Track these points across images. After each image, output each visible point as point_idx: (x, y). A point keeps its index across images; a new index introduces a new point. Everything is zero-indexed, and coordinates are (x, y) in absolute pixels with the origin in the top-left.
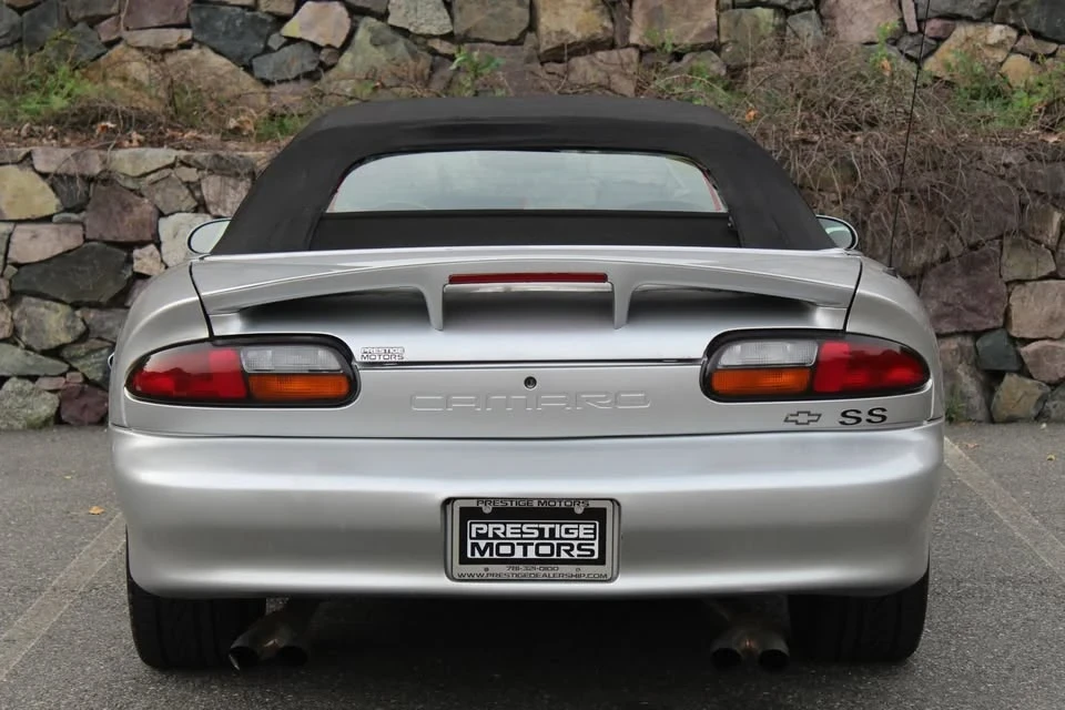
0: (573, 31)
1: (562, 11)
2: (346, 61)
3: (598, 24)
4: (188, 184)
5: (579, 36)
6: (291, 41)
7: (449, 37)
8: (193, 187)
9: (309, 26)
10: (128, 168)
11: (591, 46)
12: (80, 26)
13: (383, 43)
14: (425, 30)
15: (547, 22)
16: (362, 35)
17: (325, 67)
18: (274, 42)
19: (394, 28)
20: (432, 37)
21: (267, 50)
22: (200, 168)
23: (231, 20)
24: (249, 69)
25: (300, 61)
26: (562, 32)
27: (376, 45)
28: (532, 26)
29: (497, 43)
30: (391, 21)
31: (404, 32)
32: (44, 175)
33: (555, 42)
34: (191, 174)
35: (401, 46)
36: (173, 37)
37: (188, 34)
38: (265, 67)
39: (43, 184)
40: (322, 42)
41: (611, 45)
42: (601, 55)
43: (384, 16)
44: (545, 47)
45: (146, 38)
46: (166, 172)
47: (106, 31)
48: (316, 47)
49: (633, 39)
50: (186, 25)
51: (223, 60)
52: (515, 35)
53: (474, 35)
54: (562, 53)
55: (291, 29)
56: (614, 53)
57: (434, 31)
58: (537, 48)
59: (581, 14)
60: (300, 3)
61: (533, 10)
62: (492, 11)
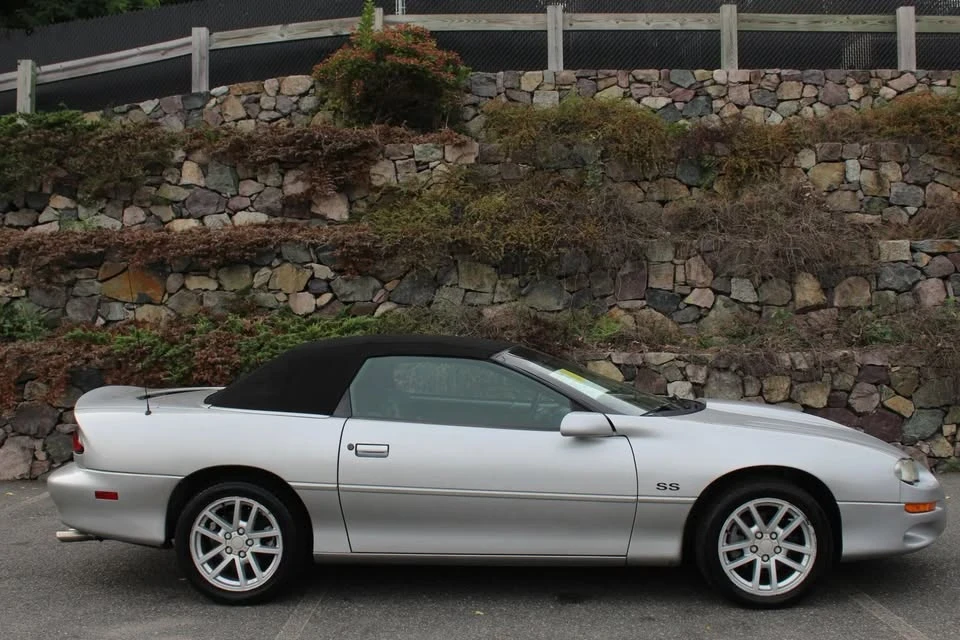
0: (809, 299)
1: (805, 292)
2: (712, 314)
3: (821, 298)
4: (680, 368)
5: (813, 303)
6: (689, 305)
7: (757, 303)
8: (682, 370)
9: (697, 298)
10: (654, 361)
11: (817, 307)
12: (598, 300)
13: (729, 306)
14: (748, 300)
15: (799, 297)
16: (719, 302)
17: (701, 317)
18: (682, 306)
19: (733, 299)
20: (750, 303)
21: (679, 309)
22: (685, 360)
23: (663, 297)
24: (670, 317)
25: (693, 314)
26: (806, 301)
27: (726, 307)
28: (793, 299)
29: (778, 306)
30: (732, 296)
31: (736, 301)
32: (618, 365)
33: (803, 305)
34: (682, 364)
35: (737, 307)
36: (639, 303)
37: (645, 303)
38: (679, 317)
39: (616, 369)
40: (703, 306)
41: (824, 307)
42: (822, 311)
43: (729, 294)
44: (798, 307)
45: (627, 304)
46: (671, 363)
47: (609, 301)
48: (699, 307)
49: (836, 304)
50: (644, 299)
51: (660, 314)
52: (785, 302)
53: (769, 303)
54: (805, 310)
55: (689, 300)
56: (828, 310)
57: (751, 301)
58: (794, 308)
59: (813, 294)
60: (692, 289)
61: (793, 292)
62: (775, 291)
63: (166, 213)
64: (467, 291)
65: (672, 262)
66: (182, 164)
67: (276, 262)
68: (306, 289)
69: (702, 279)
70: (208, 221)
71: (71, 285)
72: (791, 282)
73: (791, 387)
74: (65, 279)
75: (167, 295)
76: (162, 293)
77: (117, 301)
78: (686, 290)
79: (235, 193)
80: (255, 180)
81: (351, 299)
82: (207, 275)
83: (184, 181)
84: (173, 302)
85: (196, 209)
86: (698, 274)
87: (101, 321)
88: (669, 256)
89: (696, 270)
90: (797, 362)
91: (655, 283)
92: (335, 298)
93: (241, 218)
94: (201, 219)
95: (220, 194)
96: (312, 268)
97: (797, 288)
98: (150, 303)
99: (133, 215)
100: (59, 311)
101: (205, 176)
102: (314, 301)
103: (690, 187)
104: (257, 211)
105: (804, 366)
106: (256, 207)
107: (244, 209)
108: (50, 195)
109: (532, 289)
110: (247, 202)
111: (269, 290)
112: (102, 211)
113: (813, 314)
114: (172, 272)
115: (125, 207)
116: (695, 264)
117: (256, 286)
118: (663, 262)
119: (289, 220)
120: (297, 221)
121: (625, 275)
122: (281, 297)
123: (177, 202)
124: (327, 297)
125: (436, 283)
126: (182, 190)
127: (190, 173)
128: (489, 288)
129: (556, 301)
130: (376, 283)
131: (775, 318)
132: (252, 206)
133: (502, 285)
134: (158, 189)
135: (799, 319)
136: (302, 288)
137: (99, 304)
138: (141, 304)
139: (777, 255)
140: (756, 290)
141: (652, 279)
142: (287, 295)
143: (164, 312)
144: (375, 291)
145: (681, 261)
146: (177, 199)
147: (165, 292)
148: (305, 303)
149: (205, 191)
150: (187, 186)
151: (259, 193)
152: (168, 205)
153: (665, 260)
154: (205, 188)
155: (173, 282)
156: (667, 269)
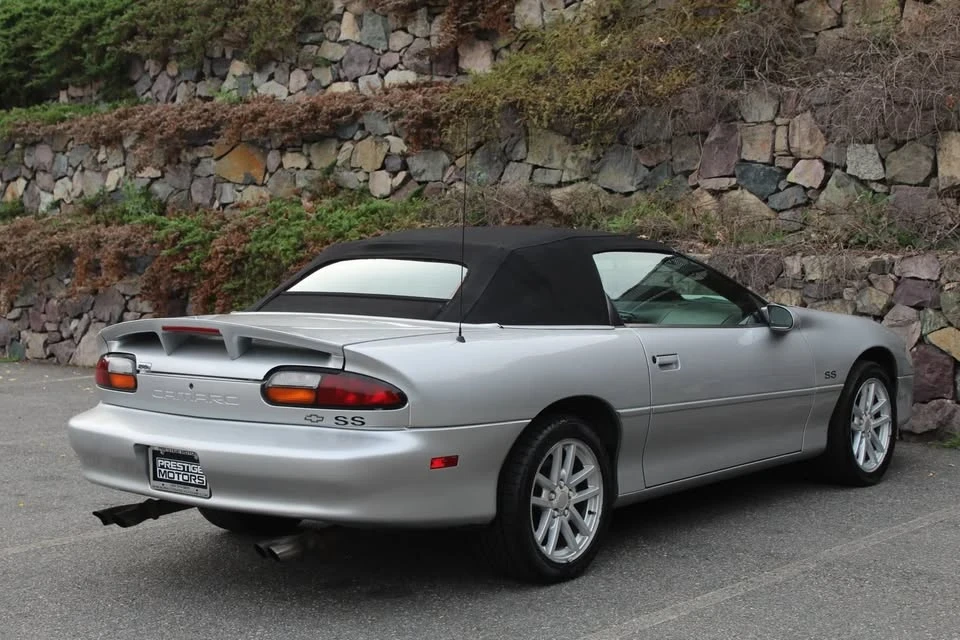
0: (957, 174)
1: (953, 163)
2: (822, 197)
6: (792, 185)
7: (882, 181)
9: (800, 175)
12: (678, 178)
13: (842, 186)
14: (866, 177)
15: (943, 170)
16: (832, 182)
18: (782, 185)
19: (850, 176)
20: (871, 181)
21: (778, 190)
23: (757, 173)
24: (766, 201)
25: (792, 197)
26: (952, 178)
27: (839, 187)
28: (934, 172)
29: (911, 185)
30: (849, 171)
31: (856, 178)
33: (948, 184)
35: (853, 187)
36: (725, 183)
37: (734, 181)
38: (776, 201)
40: (807, 186)
43: (844, 169)
44: (942, 187)
45: (713, 184)
47: (693, 179)
48: (806, 189)
50: (733, 176)
51: (753, 197)
52: (921, 180)
53: (898, 180)
54: (951, 192)
55: (791, 177)
57: (872, 178)
58: (937, 188)
60: (796, 161)
61: (934, 161)
62: (909, 164)
63: (324, 75)
64: (536, 167)
65: (772, 122)
66: (342, 15)
67: (359, 135)
68: (383, 167)
69: (807, 146)
70: (362, 83)
71: (197, 162)
72: (934, 148)
74: (190, 157)
75: (267, 175)
76: (263, 172)
77: (229, 182)
78: (786, 163)
79: (385, 48)
80: (405, 30)
81: (423, 178)
82: (300, 152)
83: (343, 37)
84: (271, 182)
85: (351, 70)
86: (803, 140)
87: (217, 204)
88: (768, 112)
89: (803, 132)
91: (749, 154)
92: (408, 178)
93: (393, 77)
94: (356, 80)
95: (373, 49)
96: (388, 142)
97: (939, 157)
98: (255, 184)
99: (298, 79)
100: (185, 193)
101: (361, 27)
102: (389, 181)
104: (407, 69)
106: (405, 63)
107: (395, 67)
108: (231, 60)
109: (603, 165)
110: (395, 58)
111: (352, 168)
112: (271, 77)
114: (271, 149)
115: (291, 71)
116: (803, 124)
117: (339, 163)
118: (757, 123)
119: (436, 79)
120: (444, 79)
121: (711, 143)
122: (361, 176)
123: (335, 63)
124: (402, 175)
125: (506, 158)
126: (339, 46)
127: (347, 29)
128: (557, 163)
129: (630, 179)
130: (444, 158)
132: (402, 63)
133: (573, 158)
134: (320, 46)
136: (379, 166)
137: (215, 185)
138: (247, 185)
140: (883, 161)
141: (746, 146)
142: (368, 173)
143: (265, 193)
144: (445, 169)
145: (785, 120)
146: (335, 59)
147: (266, 170)
148: (382, 183)
149: (359, 47)
150: (345, 43)
151: (408, 46)
152: (327, 66)
153: (763, 119)
154: (360, 43)
155: (272, 159)
156: (764, 132)
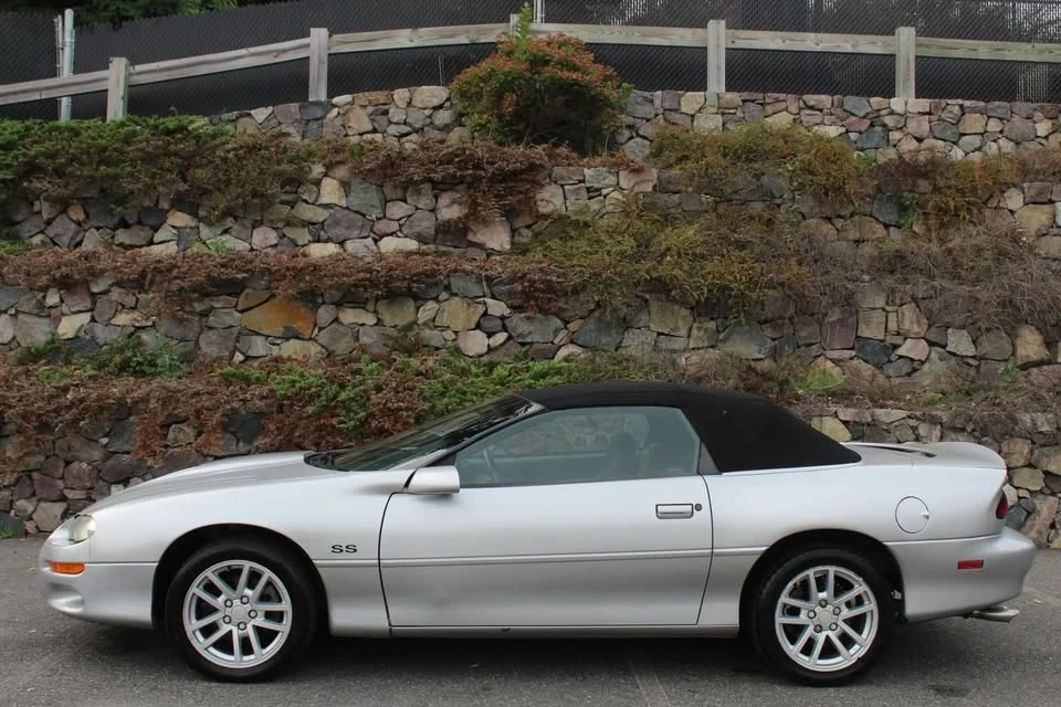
0: (1032, 355)
1: (1027, 346)
2: (926, 367)
3: (1044, 353)
4: (912, 427)
5: (1035, 358)
6: (901, 357)
7: (974, 357)
8: (914, 429)
9: (910, 350)
10: (885, 419)
11: (1039, 364)
12: (803, 348)
13: (944, 359)
14: (964, 353)
15: (1021, 351)
16: (934, 355)
17: (915, 370)
18: (893, 358)
19: (949, 352)
20: (967, 357)
21: (890, 361)
22: (918, 419)
23: (874, 347)
24: (881, 369)
25: (905, 367)
26: (1028, 356)
27: (941, 360)
28: (1014, 354)
29: (997, 361)
30: (948, 349)
31: (953, 354)
32: (845, 423)
33: (1025, 360)
34: (913, 422)
35: (953, 360)
36: (848, 354)
37: (854, 353)
38: (888, 369)
39: (843, 426)
40: (916, 358)
41: (1049, 363)
42: (1045, 367)
43: (944, 347)
44: (1019, 363)
45: (835, 354)
46: (902, 421)
47: (815, 350)
48: (912, 360)
50: (852, 349)
51: (869, 366)
52: (1006, 357)
53: (987, 356)
54: (1025, 367)
55: (901, 351)
56: (1051, 367)
57: (969, 355)
58: (1015, 363)
59: (1036, 348)
60: (906, 339)
61: (1013, 345)
62: (992, 345)
63: (303, 236)
64: (659, 334)
65: (884, 309)
66: (321, 180)
67: (444, 295)
68: (478, 326)
69: (916, 328)
70: (350, 245)
71: (204, 314)
72: (1012, 335)
73: (1032, 451)
74: (198, 307)
75: (316, 330)
76: (311, 325)
77: (258, 334)
78: (898, 340)
79: (381, 215)
80: (405, 201)
81: (529, 340)
82: (364, 308)
83: (324, 199)
84: (324, 337)
85: (334, 232)
86: (912, 323)
87: (239, 357)
88: (880, 302)
89: (910, 318)
90: (1039, 424)
91: (865, 332)
92: (510, 338)
93: (388, 245)
94: (342, 243)
95: (364, 216)
96: (485, 303)
97: (1018, 342)
98: (298, 338)
99: (264, 237)
100: (191, 344)
101: (347, 196)
102: (486, 341)
103: (886, 226)
104: (406, 236)
105: (1045, 428)
106: (405, 232)
107: (391, 234)
108: (168, 211)
109: (729, 336)
110: (395, 226)
111: (436, 327)
112: (226, 232)
113: (1034, 371)
114: (324, 303)
115: (254, 227)
116: (909, 311)
117: (420, 322)
118: (873, 309)
119: (443, 249)
120: (451, 249)
121: (833, 322)
122: (449, 335)
123: (314, 224)
124: (501, 337)
125: (626, 324)
126: (320, 210)
127: (330, 191)
128: (683, 332)
129: (757, 348)
130: (559, 323)
131: (1002, 374)
132: (401, 231)
133: (699, 329)
134: (292, 207)
135: (1020, 375)
136: (474, 326)
137: (238, 337)
138: (288, 339)
139: (1003, 305)
140: (974, 342)
141: (862, 326)
142: (456, 333)
143: (314, 350)
144: (556, 332)
145: (895, 308)
146: (314, 221)
147: (315, 325)
148: (476, 343)
149: (347, 211)
150: (326, 206)
151: (410, 216)
152: (304, 226)
153: (877, 306)
154: (347, 208)
155: (325, 314)
156: (878, 316)
